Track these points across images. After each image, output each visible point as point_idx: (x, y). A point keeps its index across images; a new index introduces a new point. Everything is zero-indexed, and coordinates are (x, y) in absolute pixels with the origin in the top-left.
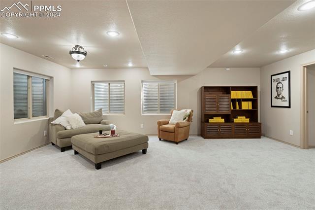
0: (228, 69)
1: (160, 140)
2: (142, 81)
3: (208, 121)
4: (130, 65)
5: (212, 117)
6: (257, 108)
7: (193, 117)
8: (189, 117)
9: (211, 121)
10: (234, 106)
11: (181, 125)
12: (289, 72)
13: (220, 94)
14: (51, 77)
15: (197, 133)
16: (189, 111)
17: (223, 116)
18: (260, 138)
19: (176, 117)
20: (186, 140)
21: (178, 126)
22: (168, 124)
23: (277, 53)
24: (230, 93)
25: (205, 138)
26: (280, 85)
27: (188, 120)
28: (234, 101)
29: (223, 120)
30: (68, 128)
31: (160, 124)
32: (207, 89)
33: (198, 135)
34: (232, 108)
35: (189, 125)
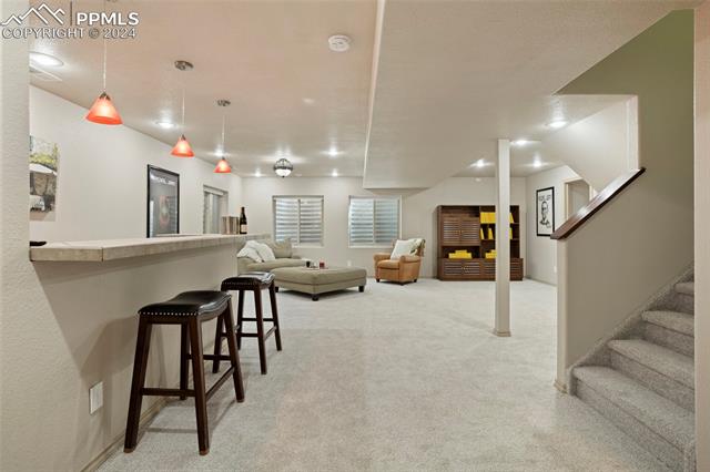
0: (478, 180)
1: (378, 281)
2: (350, 197)
3: (447, 256)
4: (335, 174)
5: (453, 249)
6: (518, 237)
7: (425, 250)
8: (420, 249)
9: (451, 256)
10: (486, 235)
11: (408, 259)
12: (553, 188)
13: (466, 217)
14: (225, 193)
15: (431, 275)
16: (419, 241)
17: (469, 249)
18: (521, 280)
19: (401, 249)
20: (415, 281)
21: (404, 260)
22: (389, 258)
23: (530, 165)
24: (478, 215)
25: (442, 280)
26: (545, 206)
27: (418, 254)
28: (485, 227)
29: (469, 255)
30: (259, 260)
31: (378, 258)
32: (445, 209)
33: (434, 278)
34: (483, 238)
35: (419, 261)
